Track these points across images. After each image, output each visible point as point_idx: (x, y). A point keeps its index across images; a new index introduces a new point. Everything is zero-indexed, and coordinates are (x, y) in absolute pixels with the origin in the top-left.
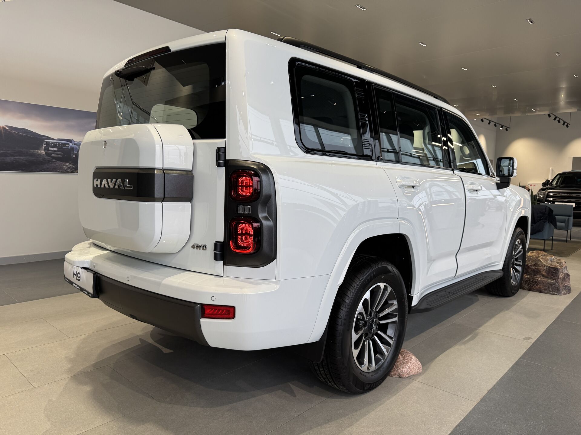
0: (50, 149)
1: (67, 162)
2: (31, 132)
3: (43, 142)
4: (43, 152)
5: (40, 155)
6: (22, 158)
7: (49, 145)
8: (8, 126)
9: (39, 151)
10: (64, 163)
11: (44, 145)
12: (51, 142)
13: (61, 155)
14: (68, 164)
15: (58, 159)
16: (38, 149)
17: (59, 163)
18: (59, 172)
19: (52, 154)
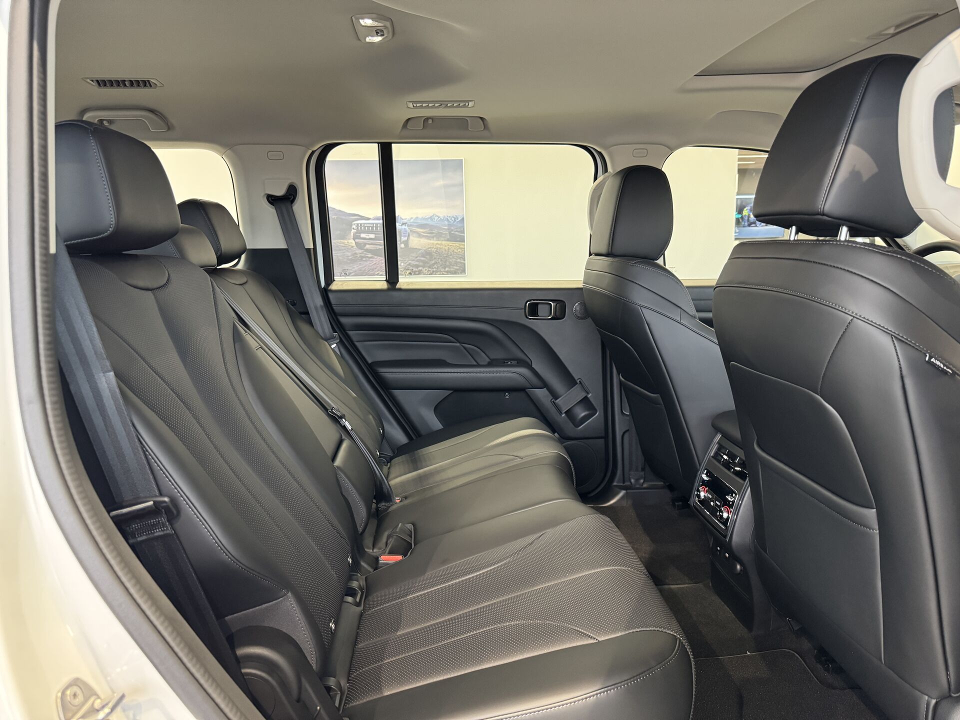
0: (363, 235)
3: (351, 226)
7: (361, 230)
11: (353, 231)
12: (364, 224)
19: (365, 244)
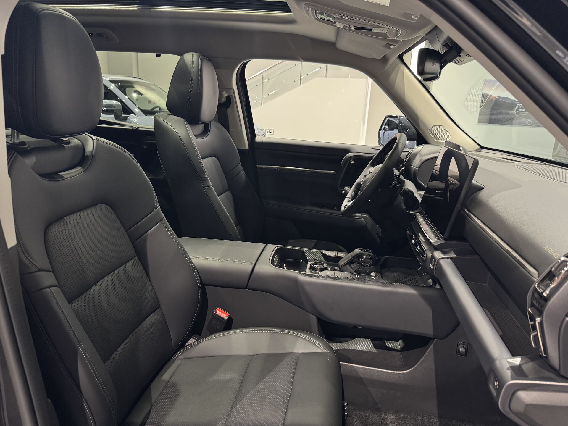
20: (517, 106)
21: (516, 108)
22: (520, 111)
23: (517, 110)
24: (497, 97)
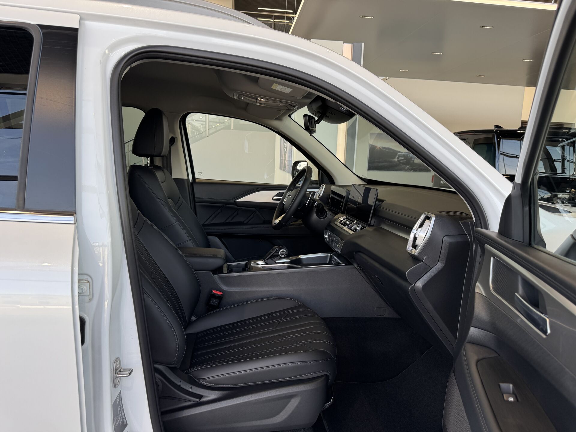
1: (408, 165)
2: (392, 149)
4: (396, 160)
5: (395, 162)
6: (386, 163)
8: (381, 147)
9: (395, 160)
10: (406, 166)
13: (405, 161)
14: (408, 166)
15: (403, 164)
16: (394, 158)
17: (403, 166)
18: (403, 171)
20: (398, 155)
21: (397, 157)
22: (400, 159)
23: (398, 158)
24: (381, 148)
